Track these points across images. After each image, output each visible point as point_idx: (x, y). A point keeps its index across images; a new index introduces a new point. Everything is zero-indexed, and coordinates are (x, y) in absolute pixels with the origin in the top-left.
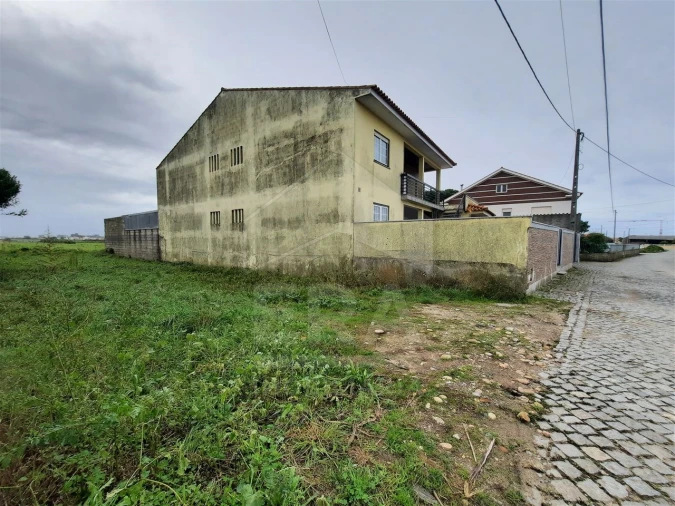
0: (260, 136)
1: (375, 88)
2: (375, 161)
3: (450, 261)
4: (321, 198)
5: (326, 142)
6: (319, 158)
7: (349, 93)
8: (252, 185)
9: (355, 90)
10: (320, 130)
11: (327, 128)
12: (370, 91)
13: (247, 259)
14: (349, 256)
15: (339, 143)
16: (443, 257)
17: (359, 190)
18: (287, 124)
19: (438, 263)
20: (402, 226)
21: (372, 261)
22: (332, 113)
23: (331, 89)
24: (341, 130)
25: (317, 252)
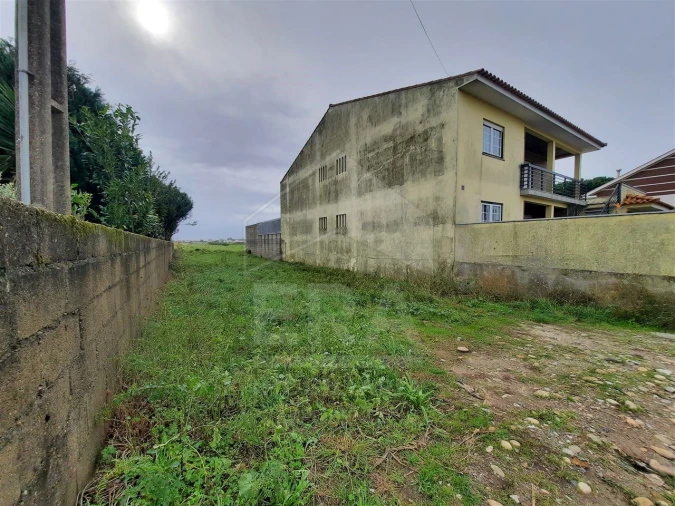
0: (362, 143)
1: (482, 73)
2: (484, 153)
3: (583, 271)
4: (421, 200)
5: (426, 140)
6: (419, 157)
7: (452, 84)
8: (354, 191)
9: (458, 79)
10: (420, 129)
11: (428, 126)
12: (476, 77)
13: (349, 261)
14: (449, 261)
15: (440, 140)
16: (573, 265)
17: (463, 188)
18: (387, 128)
19: (565, 273)
20: (515, 226)
21: (477, 267)
22: (432, 109)
23: (431, 84)
24: (443, 125)
25: (414, 256)
